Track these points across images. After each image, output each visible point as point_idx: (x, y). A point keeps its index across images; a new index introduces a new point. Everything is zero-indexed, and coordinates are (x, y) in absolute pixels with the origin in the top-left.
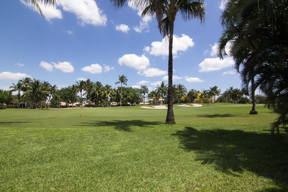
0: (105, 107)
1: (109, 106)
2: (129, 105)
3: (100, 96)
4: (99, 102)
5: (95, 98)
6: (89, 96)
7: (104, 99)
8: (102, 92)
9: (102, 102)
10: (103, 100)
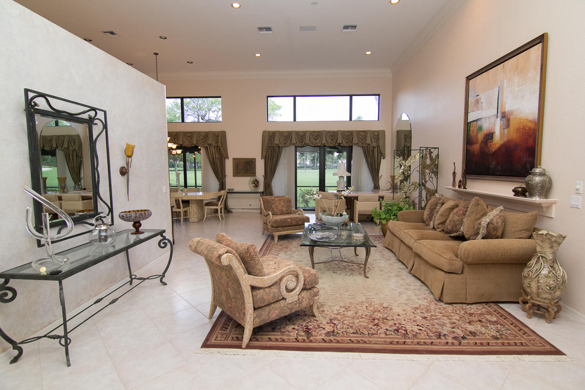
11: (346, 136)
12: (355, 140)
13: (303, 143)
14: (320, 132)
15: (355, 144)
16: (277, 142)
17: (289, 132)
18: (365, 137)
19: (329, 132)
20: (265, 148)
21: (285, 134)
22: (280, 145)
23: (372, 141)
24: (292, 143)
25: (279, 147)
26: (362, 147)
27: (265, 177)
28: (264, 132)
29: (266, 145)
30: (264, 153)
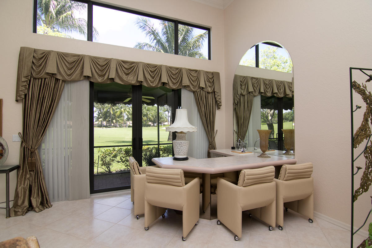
0: (120, 127)
1: (126, 126)
2: (149, 126)
3: (114, 114)
4: (114, 121)
5: (108, 117)
6: (101, 114)
7: (120, 118)
8: (118, 110)
9: (116, 121)
10: (118, 119)
11: (173, 74)
12: (186, 82)
13: (106, 77)
14: (133, 63)
15: (186, 87)
16: (51, 68)
17: (79, 56)
18: (198, 79)
19: (148, 65)
20: (24, 79)
21: (71, 60)
22: (59, 77)
23: (205, 84)
24: (85, 74)
25: (57, 80)
26: (194, 92)
27: (25, 136)
28: (23, 51)
29: (26, 72)
30: (22, 88)
